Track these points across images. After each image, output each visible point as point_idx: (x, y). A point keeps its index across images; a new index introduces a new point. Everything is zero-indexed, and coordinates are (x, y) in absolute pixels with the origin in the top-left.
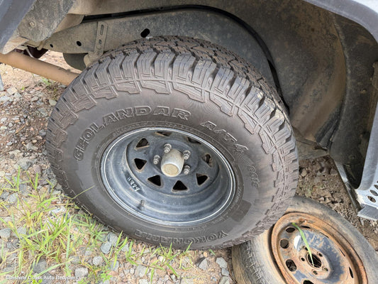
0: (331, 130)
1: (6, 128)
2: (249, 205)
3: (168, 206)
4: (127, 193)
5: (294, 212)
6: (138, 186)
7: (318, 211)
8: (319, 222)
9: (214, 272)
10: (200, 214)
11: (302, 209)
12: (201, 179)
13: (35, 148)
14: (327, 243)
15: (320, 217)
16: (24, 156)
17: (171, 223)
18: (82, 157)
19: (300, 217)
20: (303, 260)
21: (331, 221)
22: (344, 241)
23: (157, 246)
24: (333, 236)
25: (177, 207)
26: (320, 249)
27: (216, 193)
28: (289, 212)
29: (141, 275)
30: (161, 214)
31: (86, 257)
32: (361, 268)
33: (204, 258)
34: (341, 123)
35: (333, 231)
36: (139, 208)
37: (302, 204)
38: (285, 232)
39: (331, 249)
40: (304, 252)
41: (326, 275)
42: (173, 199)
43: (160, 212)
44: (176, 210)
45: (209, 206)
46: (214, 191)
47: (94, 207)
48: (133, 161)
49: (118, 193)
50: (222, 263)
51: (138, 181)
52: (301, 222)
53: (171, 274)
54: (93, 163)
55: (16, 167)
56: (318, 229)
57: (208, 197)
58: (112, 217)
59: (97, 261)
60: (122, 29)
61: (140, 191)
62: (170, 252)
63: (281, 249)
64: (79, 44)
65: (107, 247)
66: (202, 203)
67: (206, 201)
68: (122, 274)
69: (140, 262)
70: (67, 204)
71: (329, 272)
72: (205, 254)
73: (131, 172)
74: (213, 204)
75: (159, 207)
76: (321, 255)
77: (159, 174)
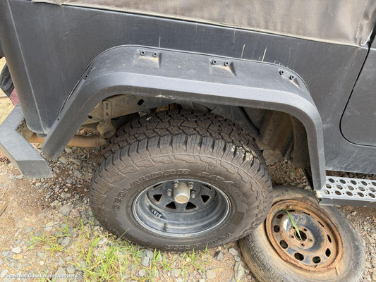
0: (290, 149)
1: (40, 184)
2: (243, 214)
3: (185, 222)
4: (153, 221)
5: (281, 201)
6: (160, 213)
7: (299, 196)
8: (301, 204)
9: (229, 260)
10: (210, 225)
11: (286, 197)
12: (205, 198)
13: (69, 195)
14: (309, 220)
15: (301, 200)
16: (62, 204)
17: (190, 235)
18: (118, 208)
19: (286, 204)
20: (293, 237)
21: (311, 201)
22: (322, 215)
23: (182, 252)
24: (313, 212)
25: (192, 222)
26: (304, 226)
27: (218, 207)
28: (277, 202)
29: (176, 276)
30: (181, 230)
31: (133, 272)
32: (336, 233)
33: (219, 252)
34: (295, 145)
35: (312, 209)
36: (165, 229)
37: (286, 193)
38: (276, 219)
39: (312, 224)
40: (293, 230)
41: (311, 244)
42: (187, 216)
43: (180, 228)
44: (192, 224)
45: (215, 217)
46: (216, 206)
47: (132, 237)
48: (152, 197)
49: (148, 223)
50: (234, 252)
51: (159, 209)
52: (288, 207)
53: (198, 269)
54: (127, 210)
55: (60, 215)
56: (301, 209)
57: (213, 211)
58: (146, 240)
59: (142, 273)
60: (123, 103)
61: (162, 217)
62: (194, 253)
63: (275, 233)
64: (90, 117)
65: (146, 261)
66: (209, 216)
67: (212, 214)
68: (162, 279)
69: (173, 266)
70: (107, 235)
71: (313, 242)
72: (220, 248)
73: (152, 205)
74: (218, 215)
75: (179, 225)
76: (305, 230)
77: (173, 200)
